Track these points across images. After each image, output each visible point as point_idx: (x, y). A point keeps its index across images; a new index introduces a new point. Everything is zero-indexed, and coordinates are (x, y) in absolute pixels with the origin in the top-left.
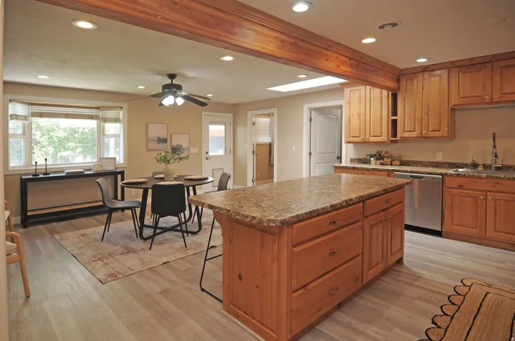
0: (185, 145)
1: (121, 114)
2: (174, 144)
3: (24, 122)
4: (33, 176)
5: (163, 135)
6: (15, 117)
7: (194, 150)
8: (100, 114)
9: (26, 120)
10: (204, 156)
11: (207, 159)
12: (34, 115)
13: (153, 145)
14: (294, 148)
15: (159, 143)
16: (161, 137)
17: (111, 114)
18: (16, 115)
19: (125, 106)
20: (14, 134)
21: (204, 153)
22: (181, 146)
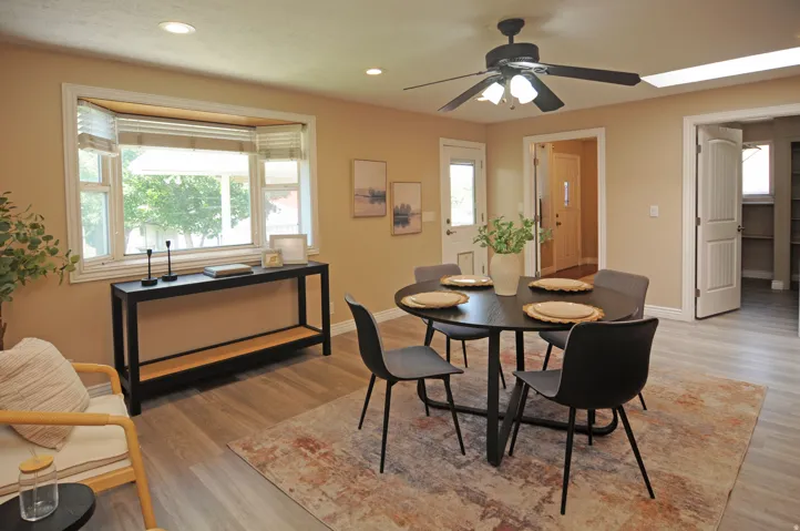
0: (415, 207)
1: (304, 139)
2: (398, 203)
3: (106, 153)
4: (145, 284)
5: (379, 186)
6: (89, 141)
7: (428, 216)
8: (258, 138)
9: (110, 150)
10: (445, 228)
11: (449, 233)
12: (125, 138)
13: (364, 207)
14: (655, 210)
15: (372, 202)
16: (376, 191)
17: (280, 138)
18: (92, 138)
19: (311, 121)
20: (87, 183)
21: (444, 221)
22: (409, 207)
